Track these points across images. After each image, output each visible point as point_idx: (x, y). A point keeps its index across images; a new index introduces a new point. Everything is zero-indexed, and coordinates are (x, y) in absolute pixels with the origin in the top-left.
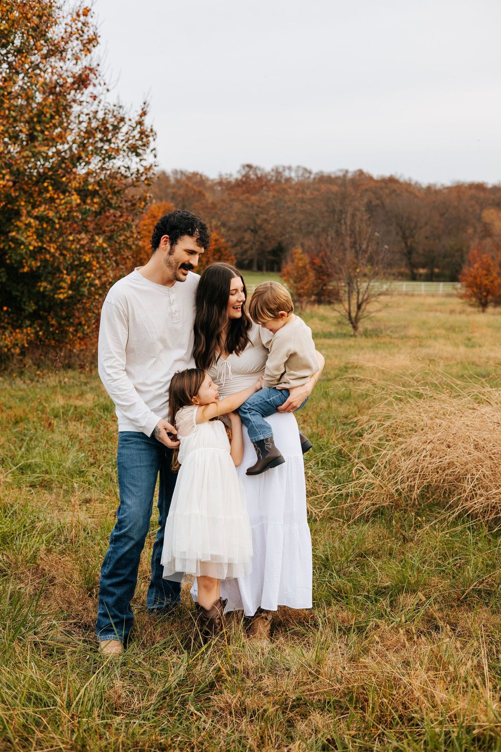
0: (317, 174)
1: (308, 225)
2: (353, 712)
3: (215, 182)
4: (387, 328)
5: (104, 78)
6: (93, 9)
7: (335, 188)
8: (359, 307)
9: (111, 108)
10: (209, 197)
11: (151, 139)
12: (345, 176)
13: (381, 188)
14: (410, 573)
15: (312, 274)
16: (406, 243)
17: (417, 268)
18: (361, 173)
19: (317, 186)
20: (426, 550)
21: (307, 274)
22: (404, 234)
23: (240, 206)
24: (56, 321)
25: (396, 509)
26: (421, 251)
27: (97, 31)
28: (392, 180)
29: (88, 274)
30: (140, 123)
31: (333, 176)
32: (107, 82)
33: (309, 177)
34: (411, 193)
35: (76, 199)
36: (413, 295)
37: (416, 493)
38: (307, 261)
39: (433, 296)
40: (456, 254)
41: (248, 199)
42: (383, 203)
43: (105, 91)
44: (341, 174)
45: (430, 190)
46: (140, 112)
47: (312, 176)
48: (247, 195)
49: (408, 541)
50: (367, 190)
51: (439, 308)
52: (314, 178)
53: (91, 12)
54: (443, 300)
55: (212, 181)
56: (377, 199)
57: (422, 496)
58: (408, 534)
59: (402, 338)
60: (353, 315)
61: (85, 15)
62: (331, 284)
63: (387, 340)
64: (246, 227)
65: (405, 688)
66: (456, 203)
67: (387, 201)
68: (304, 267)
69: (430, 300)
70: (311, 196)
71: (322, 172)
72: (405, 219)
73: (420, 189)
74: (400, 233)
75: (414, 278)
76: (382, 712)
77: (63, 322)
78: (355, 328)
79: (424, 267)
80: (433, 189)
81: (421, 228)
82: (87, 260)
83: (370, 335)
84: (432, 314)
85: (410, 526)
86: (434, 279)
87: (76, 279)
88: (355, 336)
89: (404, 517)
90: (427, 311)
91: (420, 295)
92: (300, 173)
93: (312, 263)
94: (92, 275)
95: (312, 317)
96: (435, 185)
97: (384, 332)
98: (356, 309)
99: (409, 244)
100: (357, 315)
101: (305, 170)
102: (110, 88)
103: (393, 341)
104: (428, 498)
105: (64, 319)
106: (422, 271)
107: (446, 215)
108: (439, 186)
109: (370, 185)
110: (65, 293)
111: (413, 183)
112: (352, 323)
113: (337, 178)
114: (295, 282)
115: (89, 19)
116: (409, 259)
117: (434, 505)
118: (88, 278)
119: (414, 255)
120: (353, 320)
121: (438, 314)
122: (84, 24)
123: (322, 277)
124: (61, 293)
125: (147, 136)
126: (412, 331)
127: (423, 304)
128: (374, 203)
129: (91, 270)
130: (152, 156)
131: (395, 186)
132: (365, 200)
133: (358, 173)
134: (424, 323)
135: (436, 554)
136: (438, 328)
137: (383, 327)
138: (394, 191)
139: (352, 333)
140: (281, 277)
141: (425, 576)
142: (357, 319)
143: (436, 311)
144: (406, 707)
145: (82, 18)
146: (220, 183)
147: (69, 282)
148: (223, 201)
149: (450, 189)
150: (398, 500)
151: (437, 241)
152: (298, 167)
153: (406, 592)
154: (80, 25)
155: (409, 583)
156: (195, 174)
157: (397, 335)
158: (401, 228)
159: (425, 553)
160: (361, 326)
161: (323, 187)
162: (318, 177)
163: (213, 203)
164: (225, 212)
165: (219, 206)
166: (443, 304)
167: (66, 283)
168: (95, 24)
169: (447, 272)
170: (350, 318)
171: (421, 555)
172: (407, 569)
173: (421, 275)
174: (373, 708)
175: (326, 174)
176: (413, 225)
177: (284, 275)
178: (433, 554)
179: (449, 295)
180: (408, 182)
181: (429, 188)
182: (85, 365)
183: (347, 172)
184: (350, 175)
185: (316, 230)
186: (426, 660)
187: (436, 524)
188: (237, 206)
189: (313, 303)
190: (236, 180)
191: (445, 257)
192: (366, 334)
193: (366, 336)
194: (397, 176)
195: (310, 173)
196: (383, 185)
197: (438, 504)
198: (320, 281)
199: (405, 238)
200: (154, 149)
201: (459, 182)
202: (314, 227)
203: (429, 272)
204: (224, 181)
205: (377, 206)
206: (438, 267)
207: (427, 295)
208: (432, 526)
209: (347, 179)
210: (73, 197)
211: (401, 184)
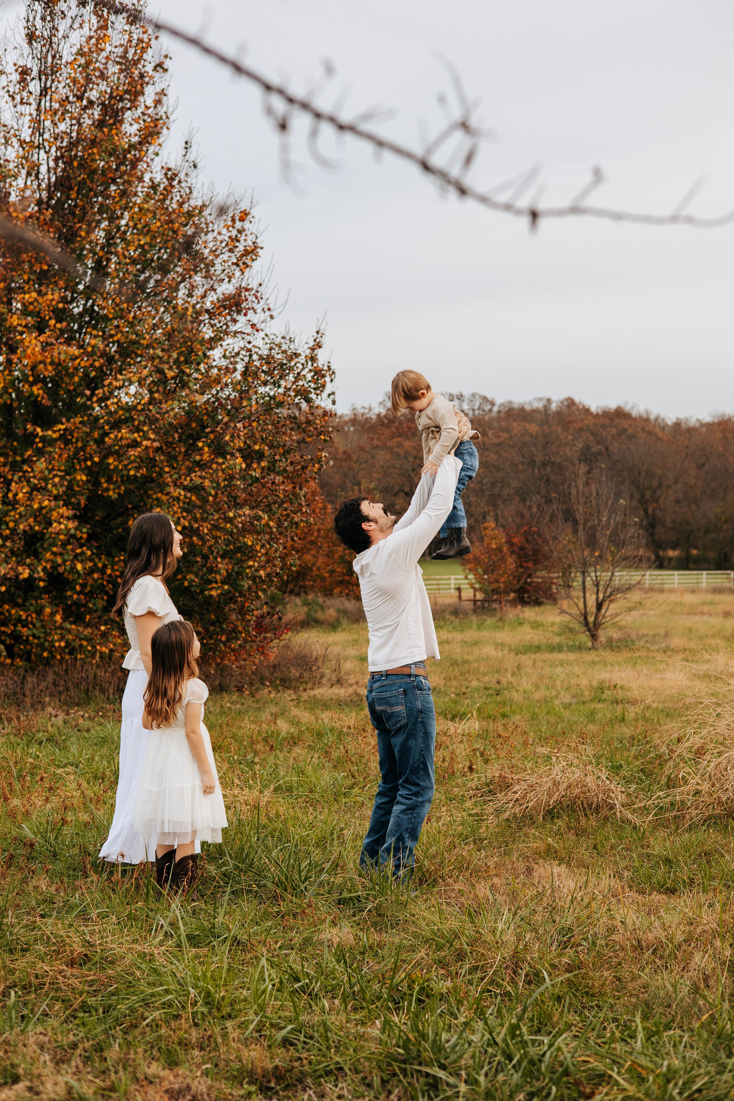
0: (502, 405)
1: (493, 484)
3: (346, 418)
4: (639, 637)
5: (269, 301)
6: (253, 212)
7: (534, 428)
8: (599, 606)
9: (278, 341)
11: (328, 379)
12: (546, 408)
13: (604, 426)
15: (511, 561)
16: (646, 511)
17: (664, 549)
18: (571, 403)
19: (504, 424)
21: (503, 559)
22: (643, 496)
23: (388, 457)
24: (202, 627)
26: (669, 524)
27: (258, 241)
28: (620, 414)
29: (251, 563)
30: (313, 359)
31: (528, 408)
32: (271, 307)
33: (490, 410)
34: (650, 433)
35: (239, 462)
36: (662, 591)
38: (504, 540)
39: (693, 591)
40: (725, 527)
41: (400, 445)
42: (607, 449)
43: (269, 319)
44: (540, 405)
45: (679, 428)
46: (311, 343)
47: (496, 409)
48: (399, 439)
50: (581, 430)
51: (706, 609)
52: (499, 412)
53: (250, 216)
54: (709, 597)
55: (341, 417)
56: (598, 443)
59: (665, 652)
60: (591, 619)
61: (242, 220)
62: (538, 573)
63: (643, 653)
64: (397, 488)
66: (721, 449)
67: (614, 447)
68: (500, 550)
69: (689, 598)
70: (496, 441)
71: (510, 402)
72: (643, 474)
73: (664, 427)
74: (637, 497)
75: (661, 564)
77: (212, 628)
78: (594, 637)
79: (674, 548)
80: (683, 425)
81: (669, 487)
82: (250, 543)
83: (618, 647)
84: (697, 618)
86: (691, 565)
87: (233, 570)
88: (594, 648)
90: (689, 614)
91: (672, 591)
92: (477, 404)
93: (510, 543)
94: (256, 564)
95: (521, 624)
97: (637, 643)
98: (594, 610)
99: (650, 512)
100: (596, 618)
101: (485, 399)
102: (274, 313)
103: (651, 654)
105: (213, 624)
106: (671, 553)
107: (706, 467)
108: (693, 422)
109: (587, 422)
110: (219, 588)
111: (652, 417)
112: (589, 630)
113: (534, 411)
114: (485, 572)
115: (247, 225)
116: (652, 535)
118: (250, 567)
119: (659, 529)
120: (591, 625)
121: (706, 618)
122: (240, 232)
123: (525, 564)
124: (212, 588)
125: (324, 376)
126: (676, 642)
127: (681, 604)
128: (593, 450)
129: (252, 558)
130: (329, 402)
131: (625, 424)
132: (580, 445)
133: (566, 403)
134: (690, 630)
136: (713, 637)
137: (633, 636)
138: (625, 430)
139: (590, 644)
140: (463, 565)
142: (597, 625)
143: (702, 613)
145: (238, 225)
146: (354, 421)
147: (224, 572)
148: (362, 449)
149: (709, 426)
151: (693, 507)
152: (473, 395)
154: (234, 233)
157: (656, 647)
158: (638, 487)
160: (602, 635)
161: (516, 427)
162: (504, 409)
163: (345, 453)
164: (364, 466)
165: (354, 457)
166: (712, 603)
167: (220, 574)
168: (255, 231)
169: (712, 555)
170: (586, 623)
173: (670, 559)
175: (516, 406)
176: (655, 484)
177: (469, 562)
179: (718, 590)
180: (645, 416)
181: (677, 425)
182: (243, 687)
183: (549, 400)
184: (554, 407)
185: (506, 491)
188: (382, 457)
189: (513, 603)
190: (379, 415)
191: (707, 531)
192: (611, 645)
193: (612, 649)
194: (627, 408)
195: (493, 404)
196: (607, 422)
198: (521, 570)
199: (643, 502)
200: (333, 393)
201: (722, 416)
202: (503, 487)
203: (684, 555)
204: (359, 418)
205: (599, 453)
206: (696, 548)
207: (686, 590)
209: (550, 412)
210: (237, 461)
211: (635, 420)
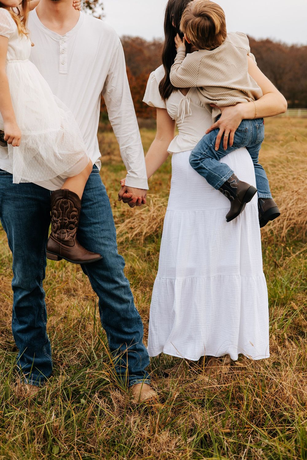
2: (228, 409)
10: (147, 53)
14: (280, 290)
20: (293, 273)
25: (269, 243)
34: (280, 50)
37: (285, 232)
42: (262, 57)
45: (293, 48)
49: (278, 266)
51: (298, 124)
54: (300, 120)
57: (289, 235)
58: (279, 262)
65: (276, 386)
67: (265, 56)
72: (276, 67)
73: (287, 47)
76: (255, 408)
81: (287, 73)
85: (280, 256)
86: (295, 107)
89: (275, 249)
96: (297, 45)
104: (294, 237)
107: (304, 65)
108: (299, 46)
117: (298, 241)
131: (270, 46)
135: (301, 276)
138: (269, 49)
141: (293, 293)
144: (277, 406)
146: (154, 45)
149: (306, 47)
150: (271, 237)
151: (297, 82)
153: (277, 305)
155: (279, 298)
156: (137, 38)
159: (292, 275)
163: (149, 57)
169: (304, 103)
171: (289, 276)
172: (277, 287)
174: (247, 406)
176: (281, 71)
178: (298, 276)
186: (295, 363)
187: (300, 254)
191: (302, 92)
196: (262, 44)
197: (301, 241)
204: (157, 43)
206: (298, 99)
207: (290, 117)
208: (297, 255)
